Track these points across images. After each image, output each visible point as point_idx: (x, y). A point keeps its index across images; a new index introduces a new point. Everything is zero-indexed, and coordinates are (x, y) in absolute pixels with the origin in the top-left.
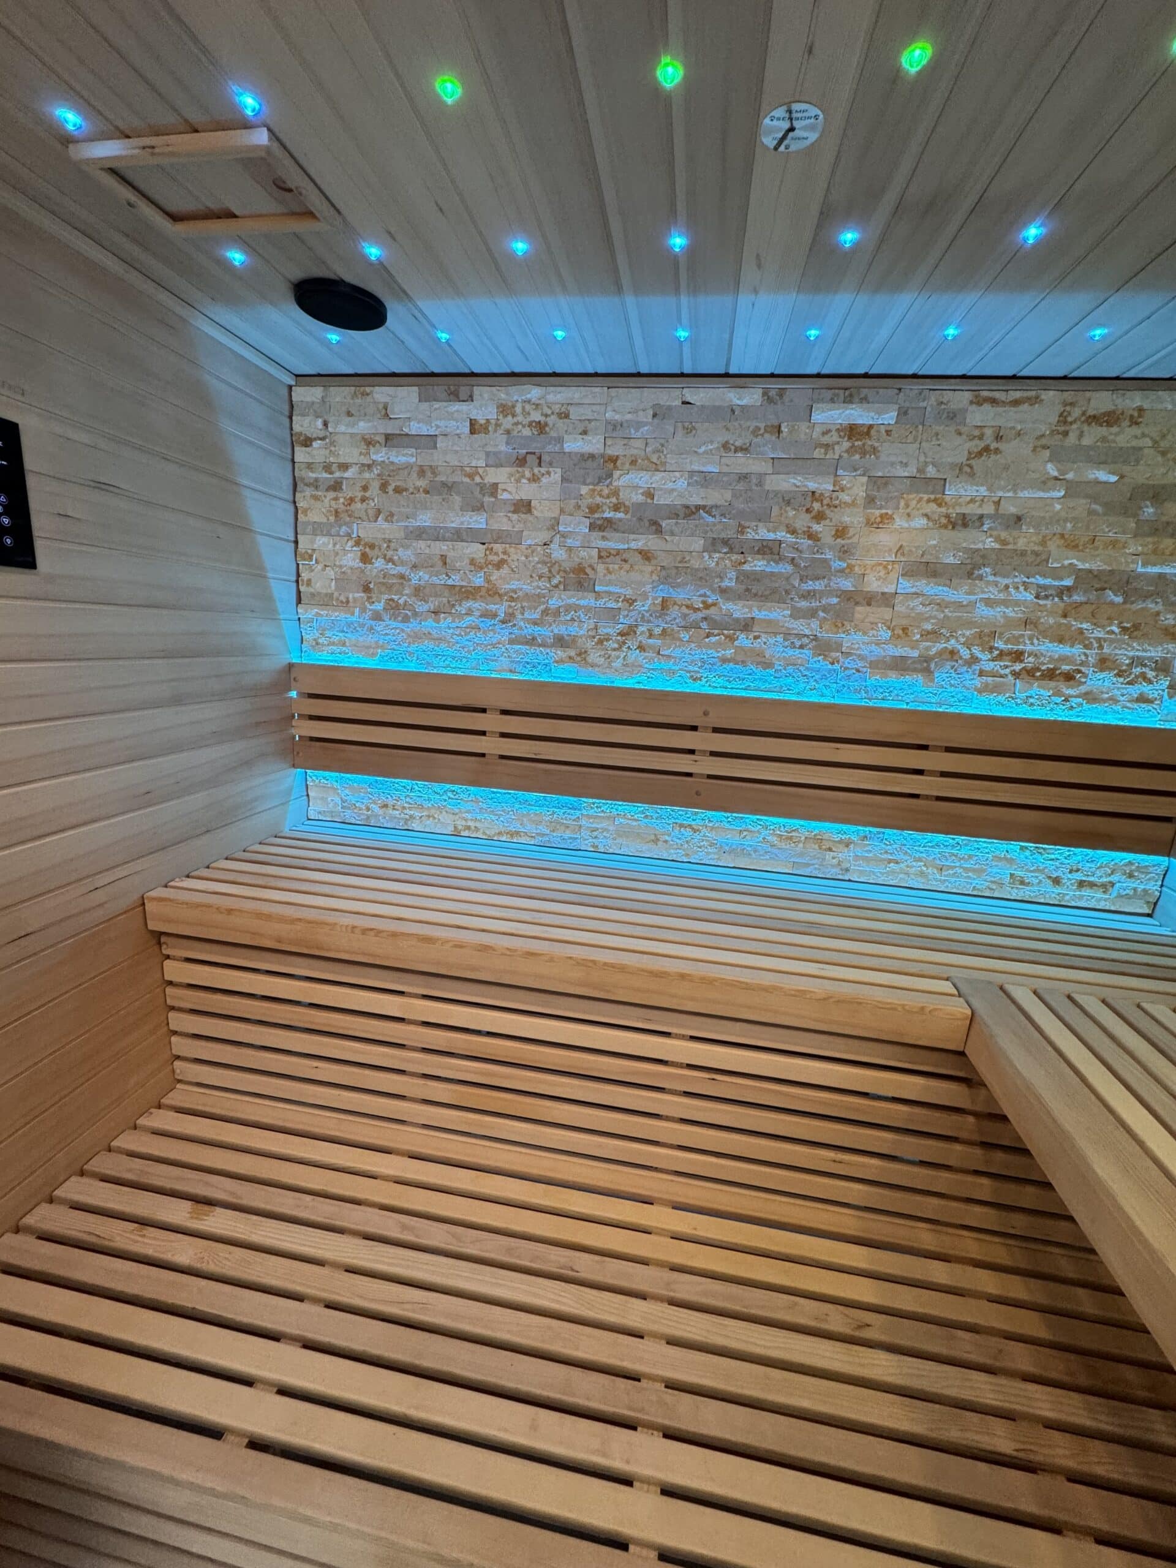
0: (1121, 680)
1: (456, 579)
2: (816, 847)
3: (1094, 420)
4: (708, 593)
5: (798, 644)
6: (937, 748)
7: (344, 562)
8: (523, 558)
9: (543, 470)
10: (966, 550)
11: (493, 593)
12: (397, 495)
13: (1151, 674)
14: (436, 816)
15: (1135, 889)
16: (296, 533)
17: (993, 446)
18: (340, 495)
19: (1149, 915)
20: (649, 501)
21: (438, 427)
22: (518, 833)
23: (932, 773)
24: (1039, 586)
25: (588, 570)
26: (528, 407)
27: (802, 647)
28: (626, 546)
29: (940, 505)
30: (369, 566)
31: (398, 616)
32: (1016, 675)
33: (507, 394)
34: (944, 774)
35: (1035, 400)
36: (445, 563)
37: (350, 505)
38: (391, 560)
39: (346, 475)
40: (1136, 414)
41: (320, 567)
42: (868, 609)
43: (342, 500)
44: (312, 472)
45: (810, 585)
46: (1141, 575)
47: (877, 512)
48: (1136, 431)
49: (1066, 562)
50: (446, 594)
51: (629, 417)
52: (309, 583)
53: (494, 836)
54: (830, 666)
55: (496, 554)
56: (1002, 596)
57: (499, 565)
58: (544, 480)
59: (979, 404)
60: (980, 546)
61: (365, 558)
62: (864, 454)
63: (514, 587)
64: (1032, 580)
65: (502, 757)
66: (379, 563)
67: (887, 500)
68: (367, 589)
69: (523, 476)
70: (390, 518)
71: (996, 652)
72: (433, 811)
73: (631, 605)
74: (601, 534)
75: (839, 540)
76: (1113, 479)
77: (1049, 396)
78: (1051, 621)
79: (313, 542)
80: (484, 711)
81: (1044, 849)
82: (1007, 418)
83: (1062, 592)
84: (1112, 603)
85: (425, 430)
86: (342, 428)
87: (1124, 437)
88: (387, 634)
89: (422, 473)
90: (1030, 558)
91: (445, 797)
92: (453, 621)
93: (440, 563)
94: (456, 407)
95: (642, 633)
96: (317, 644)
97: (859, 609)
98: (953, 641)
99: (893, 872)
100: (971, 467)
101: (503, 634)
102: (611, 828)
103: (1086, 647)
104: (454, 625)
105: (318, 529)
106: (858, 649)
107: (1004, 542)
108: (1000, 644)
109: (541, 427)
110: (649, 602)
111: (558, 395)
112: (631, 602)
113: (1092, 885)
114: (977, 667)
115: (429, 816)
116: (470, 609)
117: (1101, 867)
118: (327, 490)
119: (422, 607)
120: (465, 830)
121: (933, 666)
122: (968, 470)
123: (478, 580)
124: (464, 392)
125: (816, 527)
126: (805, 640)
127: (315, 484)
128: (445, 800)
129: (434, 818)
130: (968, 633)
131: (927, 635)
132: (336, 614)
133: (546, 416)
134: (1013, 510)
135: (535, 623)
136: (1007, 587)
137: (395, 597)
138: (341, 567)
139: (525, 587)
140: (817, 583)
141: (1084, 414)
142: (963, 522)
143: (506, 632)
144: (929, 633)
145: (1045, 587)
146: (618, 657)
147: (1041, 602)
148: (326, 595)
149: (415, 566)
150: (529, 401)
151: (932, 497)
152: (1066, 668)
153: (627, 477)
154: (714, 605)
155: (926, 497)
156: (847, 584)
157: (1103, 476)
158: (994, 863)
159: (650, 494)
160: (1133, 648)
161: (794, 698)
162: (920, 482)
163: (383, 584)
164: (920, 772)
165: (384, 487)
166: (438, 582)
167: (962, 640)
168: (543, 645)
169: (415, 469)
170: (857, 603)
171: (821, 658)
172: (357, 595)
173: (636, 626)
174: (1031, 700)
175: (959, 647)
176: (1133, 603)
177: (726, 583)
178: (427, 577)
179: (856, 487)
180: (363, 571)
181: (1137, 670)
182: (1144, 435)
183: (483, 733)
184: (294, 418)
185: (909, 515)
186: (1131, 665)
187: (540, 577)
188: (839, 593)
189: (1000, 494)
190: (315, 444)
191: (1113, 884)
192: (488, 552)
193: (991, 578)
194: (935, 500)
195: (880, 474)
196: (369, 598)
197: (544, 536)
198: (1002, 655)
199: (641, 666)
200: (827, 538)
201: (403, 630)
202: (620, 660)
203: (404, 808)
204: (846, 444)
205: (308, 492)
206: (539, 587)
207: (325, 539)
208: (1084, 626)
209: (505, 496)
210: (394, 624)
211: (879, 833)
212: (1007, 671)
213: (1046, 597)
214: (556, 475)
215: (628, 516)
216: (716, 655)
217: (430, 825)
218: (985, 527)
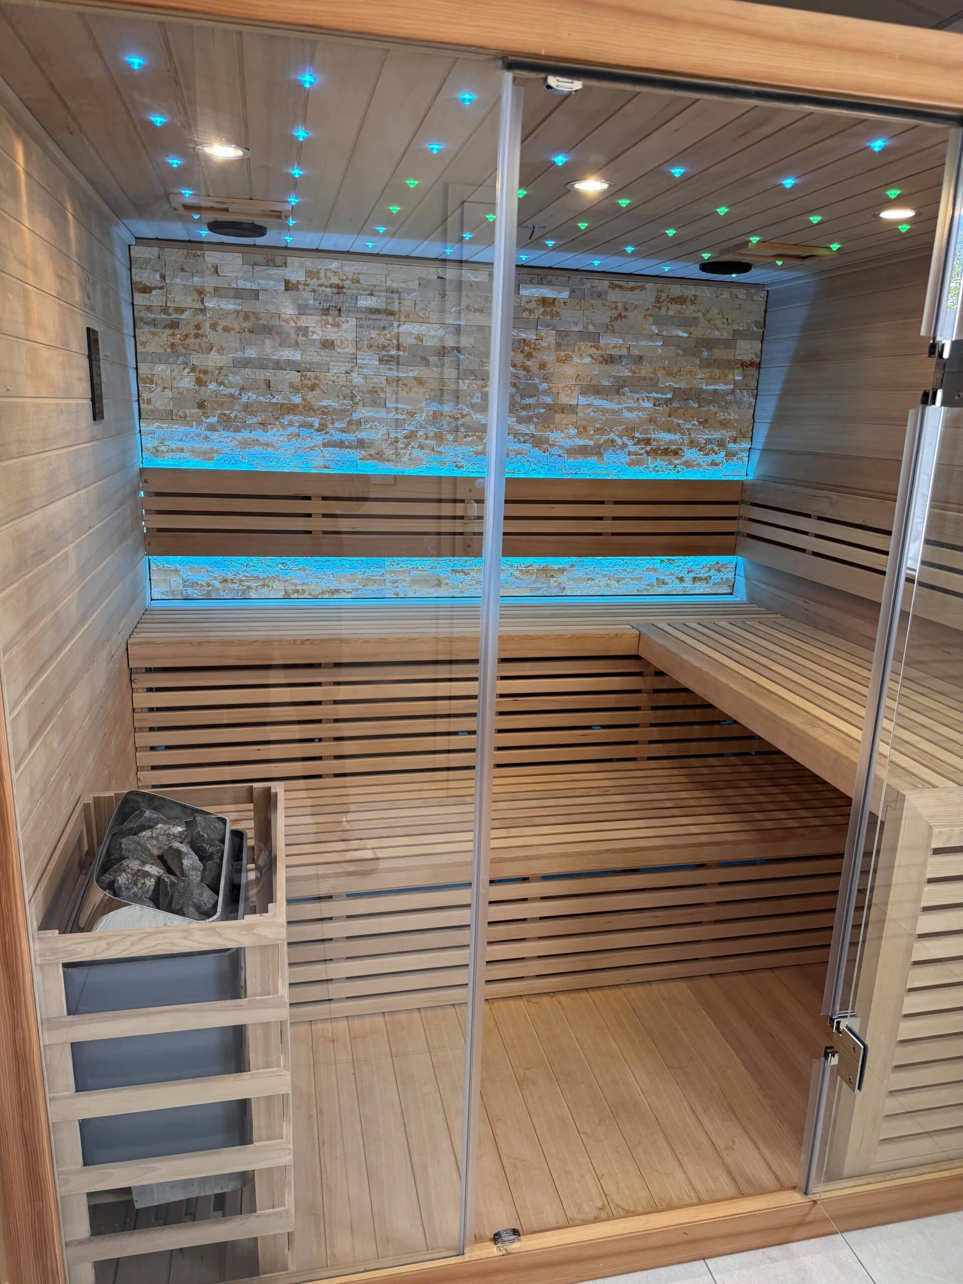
0: (702, 453)
1: (278, 399)
2: (544, 575)
3: (673, 300)
4: (464, 407)
5: (522, 440)
6: (609, 502)
7: (181, 385)
8: (331, 383)
9: (343, 319)
10: (615, 377)
11: (309, 409)
12: (226, 333)
13: (716, 448)
14: (270, 584)
15: (722, 579)
16: (137, 362)
17: (623, 314)
18: (176, 332)
19: (731, 594)
20: (419, 343)
21: (259, 284)
22: (337, 591)
23: (608, 518)
24: (655, 398)
25: (379, 391)
26: (328, 273)
27: (525, 442)
28: (406, 375)
29: (598, 349)
30: (203, 388)
31: (230, 427)
32: (648, 453)
33: (312, 263)
34: (615, 518)
35: (642, 288)
36: (269, 386)
37: (185, 339)
38: (222, 383)
39: (182, 317)
40: (693, 298)
41: (159, 389)
42: (562, 415)
43: (178, 336)
44: (151, 313)
45: (527, 401)
46: (707, 390)
47: (563, 354)
48: (693, 308)
49: (667, 384)
50: (270, 409)
51: (402, 285)
52: (149, 401)
53: (318, 595)
54: (543, 454)
55: (309, 379)
56: (636, 405)
57: (313, 387)
58: (344, 326)
59: (613, 289)
60: (622, 374)
61: (199, 382)
62: (552, 316)
63: (325, 404)
64: (651, 395)
65: (325, 532)
66: (213, 386)
67: (568, 346)
68: (201, 405)
69: (327, 323)
70: (221, 351)
71: (636, 440)
72: (267, 581)
73: (412, 416)
74: (388, 366)
75: (542, 371)
76: (686, 335)
77: (649, 285)
78: (663, 419)
79: (152, 369)
80: (309, 498)
81: (673, 560)
82: (629, 297)
83: (668, 402)
84: (693, 407)
85: (248, 285)
86: (178, 281)
87: (689, 311)
88: (220, 442)
89: (246, 318)
90: (649, 382)
91: (277, 569)
92: (278, 431)
93: (264, 386)
94: (274, 271)
95: (421, 436)
96: (157, 451)
97: (557, 415)
98: (612, 434)
99: (591, 586)
100: (613, 326)
101: (318, 439)
102: (407, 579)
103: (682, 434)
104: (279, 433)
105: (158, 358)
106: (558, 442)
107: (634, 372)
108: (637, 435)
109: (339, 288)
110: (425, 414)
111: (351, 268)
112: (412, 414)
113: (700, 579)
114: (626, 450)
115: (264, 585)
116: (291, 421)
117: (703, 567)
118: (164, 328)
119: (252, 420)
120: (294, 593)
121: (602, 450)
122: (610, 327)
123: (297, 399)
124: (279, 260)
125: (529, 363)
126: (527, 438)
127: (154, 323)
128: (277, 571)
129: (269, 586)
130: (620, 428)
131: (597, 430)
132: (176, 426)
133: (342, 280)
134: (637, 353)
135: (343, 431)
136: (638, 399)
137: (227, 412)
138: (178, 388)
139: (333, 404)
140: (531, 399)
141: (668, 297)
142: (610, 360)
143: (320, 438)
144: (598, 429)
145: (658, 399)
146: (405, 454)
147: (657, 408)
148: (165, 411)
149: (242, 389)
150: (330, 270)
151: (593, 344)
152: (673, 447)
153: (404, 326)
154: (467, 415)
155: (589, 344)
156: (549, 400)
157: (681, 334)
158: (647, 573)
159: (420, 338)
160: (706, 434)
161: (522, 476)
162: (585, 335)
163: (216, 402)
164: (600, 518)
165: (214, 326)
166: (264, 400)
167: (617, 433)
168: (350, 447)
169: (241, 314)
170: (556, 412)
171: (537, 449)
172: (193, 411)
173: (417, 431)
174: (657, 468)
175: (616, 438)
176: (703, 407)
177: (475, 400)
178: (254, 397)
179: (550, 337)
180: (197, 392)
181: (709, 446)
182: (698, 311)
183: (309, 515)
184: (132, 270)
185: (581, 355)
186: (705, 444)
187: (345, 397)
188: (545, 405)
189: (629, 343)
190: (154, 292)
191: (710, 577)
192: (303, 378)
193: (629, 394)
194: (595, 346)
195: (563, 329)
196: (204, 414)
197: (346, 366)
198: (639, 441)
199: (421, 460)
200: (535, 370)
201: (234, 438)
202: (407, 456)
203: (242, 581)
204: (542, 310)
205: (147, 329)
206: (345, 404)
207: (164, 367)
208: (680, 422)
209: (315, 337)
210: (226, 434)
211: (581, 562)
212: (643, 451)
213: (659, 405)
214: (353, 322)
215: (406, 354)
216: (472, 450)
217: (264, 593)
218: (623, 363)
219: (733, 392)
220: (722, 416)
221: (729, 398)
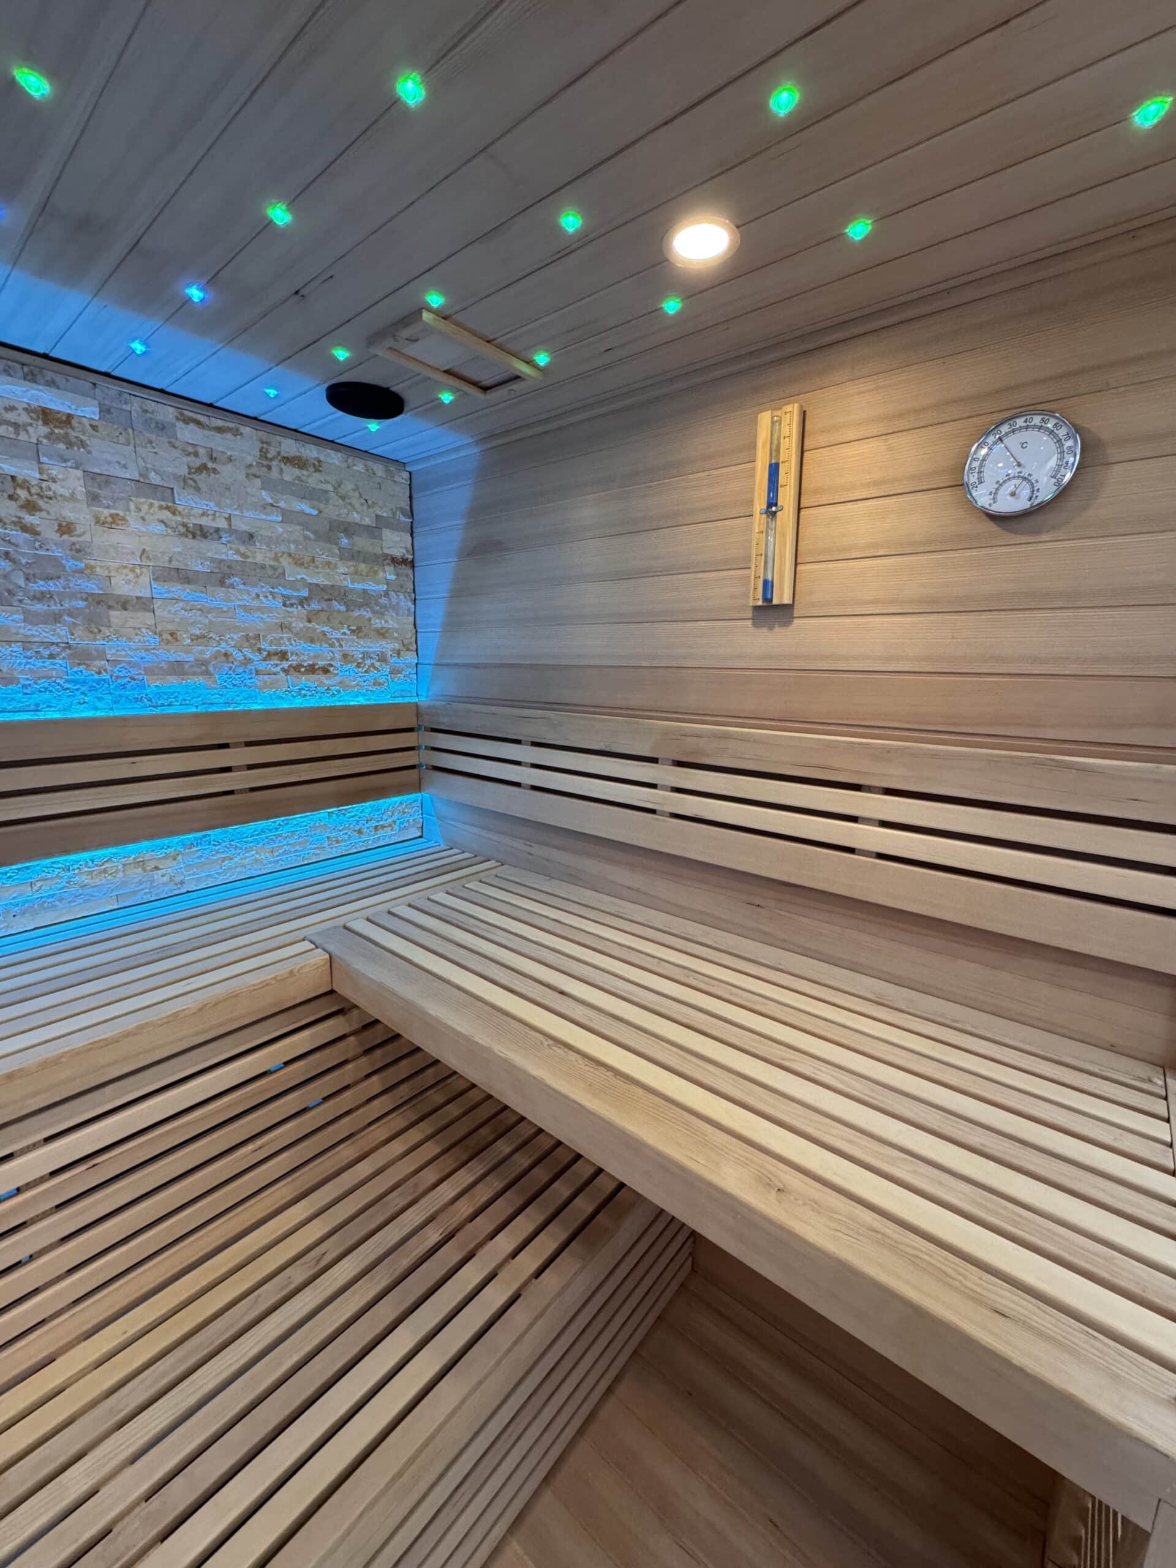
0: (360, 670)
2: (140, 870)
3: (287, 460)
5: (46, 653)
6: (237, 745)
10: (213, 560)
13: (377, 664)
15: (408, 822)
17: (210, 465)
19: (421, 837)
23: (239, 768)
24: (283, 596)
27: (51, 656)
29: (174, 513)
32: (286, 671)
34: (250, 767)
35: (236, 433)
40: (316, 463)
42: (125, 613)
45: (40, 586)
46: (354, 589)
47: (106, 512)
48: (317, 475)
49: (299, 577)
54: (97, 677)
56: (255, 603)
59: (186, 422)
60: (224, 557)
62: (70, 445)
64: (276, 590)
67: (115, 500)
71: (265, 653)
75: (65, 537)
76: (315, 512)
77: (246, 430)
78: (301, 625)
81: (345, 810)
82: (216, 442)
83: (302, 601)
84: (339, 611)
87: (313, 480)
90: (270, 572)
97: (112, 613)
98: (223, 645)
99: (230, 868)
100: (195, 482)
103: (332, 645)
106: (126, 656)
107: (244, 556)
108: (266, 646)
113: (383, 827)
114: (251, 667)
117: (385, 812)
121: (211, 669)
122: (190, 482)
125: (29, 519)
126: (55, 649)
130: (235, 636)
131: (195, 638)
134: (244, 528)
136: (258, 596)
140: (51, 583)
141: (279, 453)
142: (200, 533)
144: (198, 637)
145: (288, 597)
147: (288, 609)
151: (164, 504)
152: (321, 663)
155: (156, 503)
156: (92, 587)
157: (308, 510)
158: (313, 833)
160: (362, 645)
161: (57, 716)
162: (144, 487)
164: (228, 769)
167: (233, 643)
170: (110, 607)
171: (81, 668)
175: (231, 649)
176: (353, 611)
179: (70, 482)
181: (368, 662)
182: (328, 482)
185: (143, 519)
186: (363, 658)
188: (84, 596)
189: (230, 512)
193: (242, 587)
194: (167, 508)
195: (98, 471)
198: (270, 655)
200: (49, 532)
204: (44, 430)
208: (325, 629)
211: (205, 836)
212: (278, 669)
213: (292, 605)
218: (224, 540)
219: (386, 594)
220: (378, 623)
221: (383, 601)
